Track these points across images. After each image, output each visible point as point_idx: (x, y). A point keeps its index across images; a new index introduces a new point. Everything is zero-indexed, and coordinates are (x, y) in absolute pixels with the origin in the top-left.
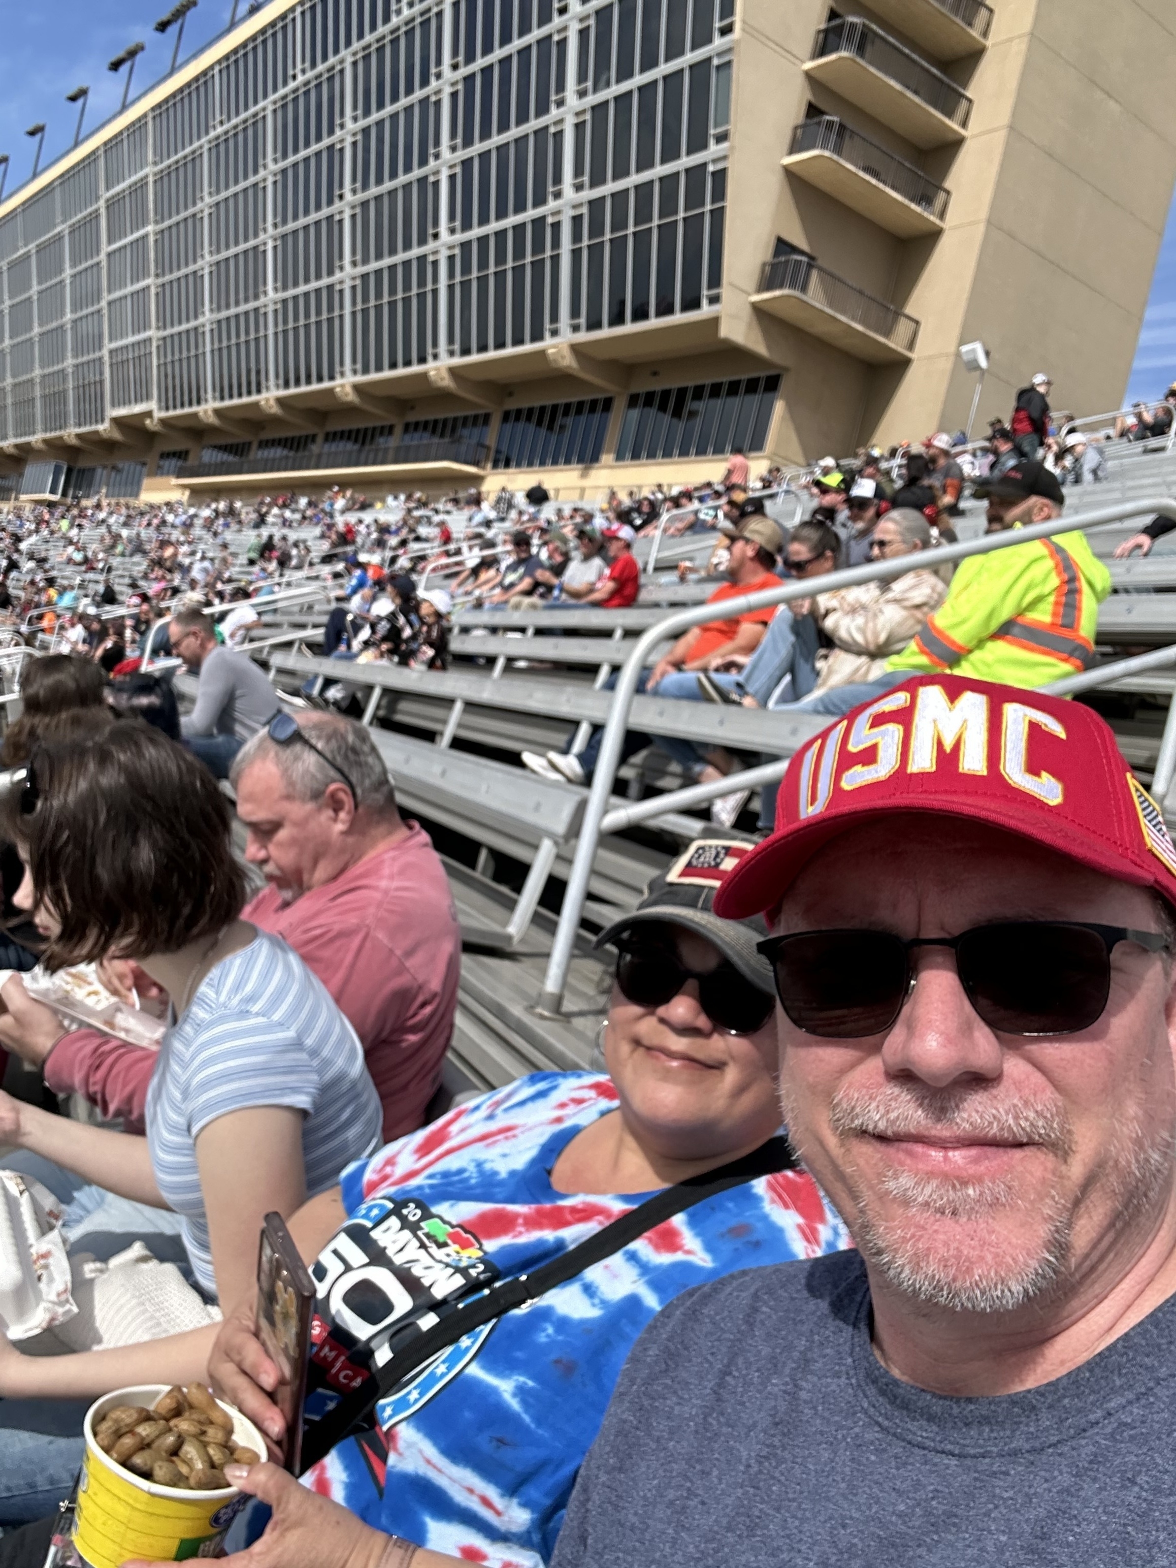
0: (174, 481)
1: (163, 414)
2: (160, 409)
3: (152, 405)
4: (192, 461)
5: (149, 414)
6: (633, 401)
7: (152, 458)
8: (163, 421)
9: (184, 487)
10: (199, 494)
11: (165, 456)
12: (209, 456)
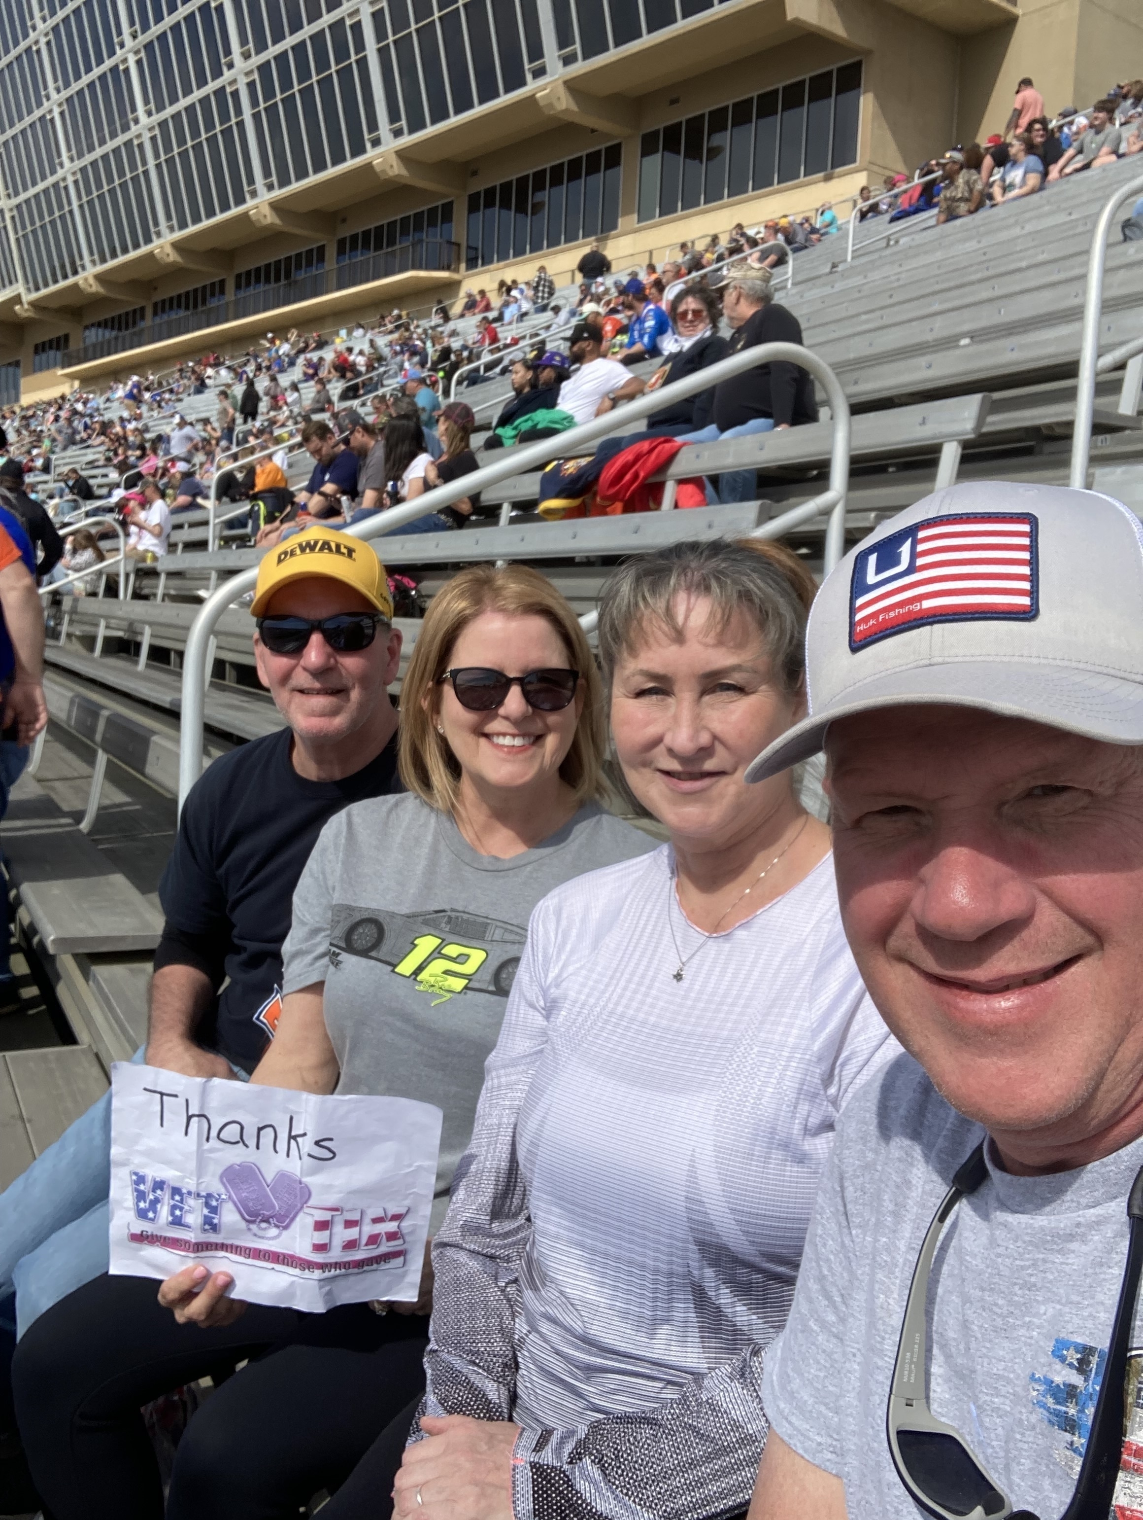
0: (60, 372)
1: (34, 296)
2: (29, 290)
3: (19, 288)
4: (73, 345)
5: (17, 299)
6: (649, 146)
7: (26, 354)
8: (33, 304)
9: (72, 377)
10: (88, 380)
11: (40, 348)
12: (93, 336)
